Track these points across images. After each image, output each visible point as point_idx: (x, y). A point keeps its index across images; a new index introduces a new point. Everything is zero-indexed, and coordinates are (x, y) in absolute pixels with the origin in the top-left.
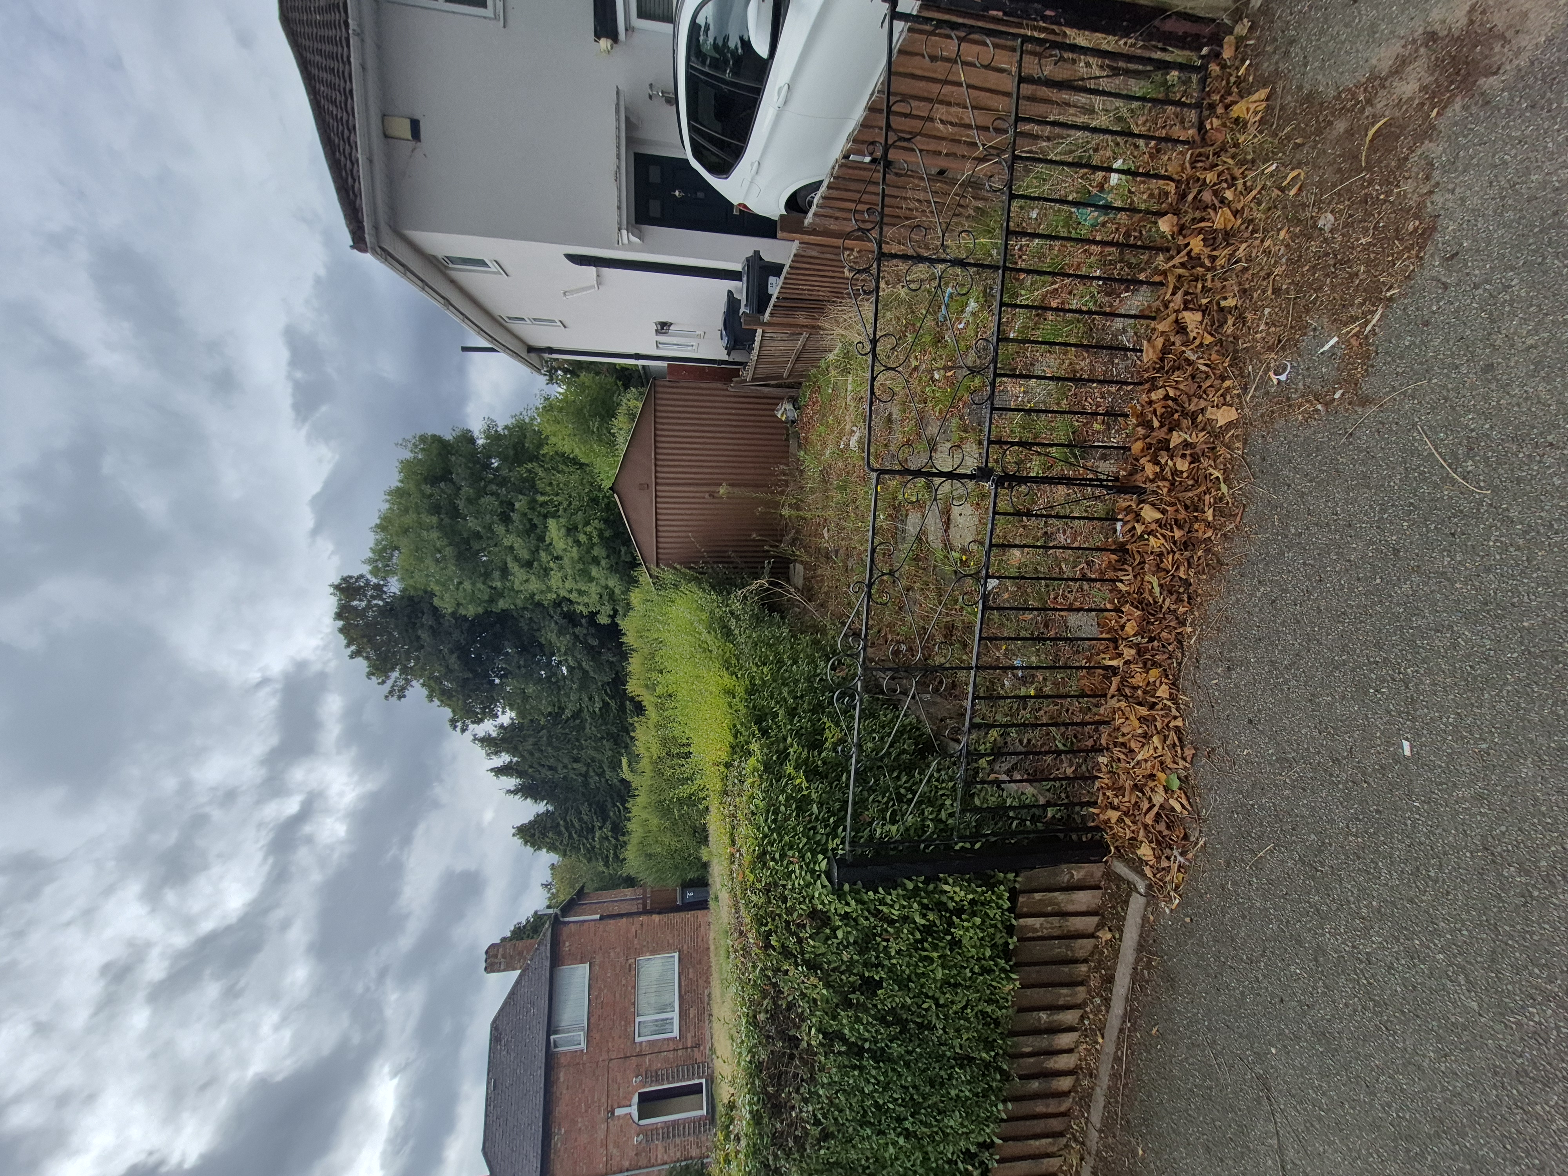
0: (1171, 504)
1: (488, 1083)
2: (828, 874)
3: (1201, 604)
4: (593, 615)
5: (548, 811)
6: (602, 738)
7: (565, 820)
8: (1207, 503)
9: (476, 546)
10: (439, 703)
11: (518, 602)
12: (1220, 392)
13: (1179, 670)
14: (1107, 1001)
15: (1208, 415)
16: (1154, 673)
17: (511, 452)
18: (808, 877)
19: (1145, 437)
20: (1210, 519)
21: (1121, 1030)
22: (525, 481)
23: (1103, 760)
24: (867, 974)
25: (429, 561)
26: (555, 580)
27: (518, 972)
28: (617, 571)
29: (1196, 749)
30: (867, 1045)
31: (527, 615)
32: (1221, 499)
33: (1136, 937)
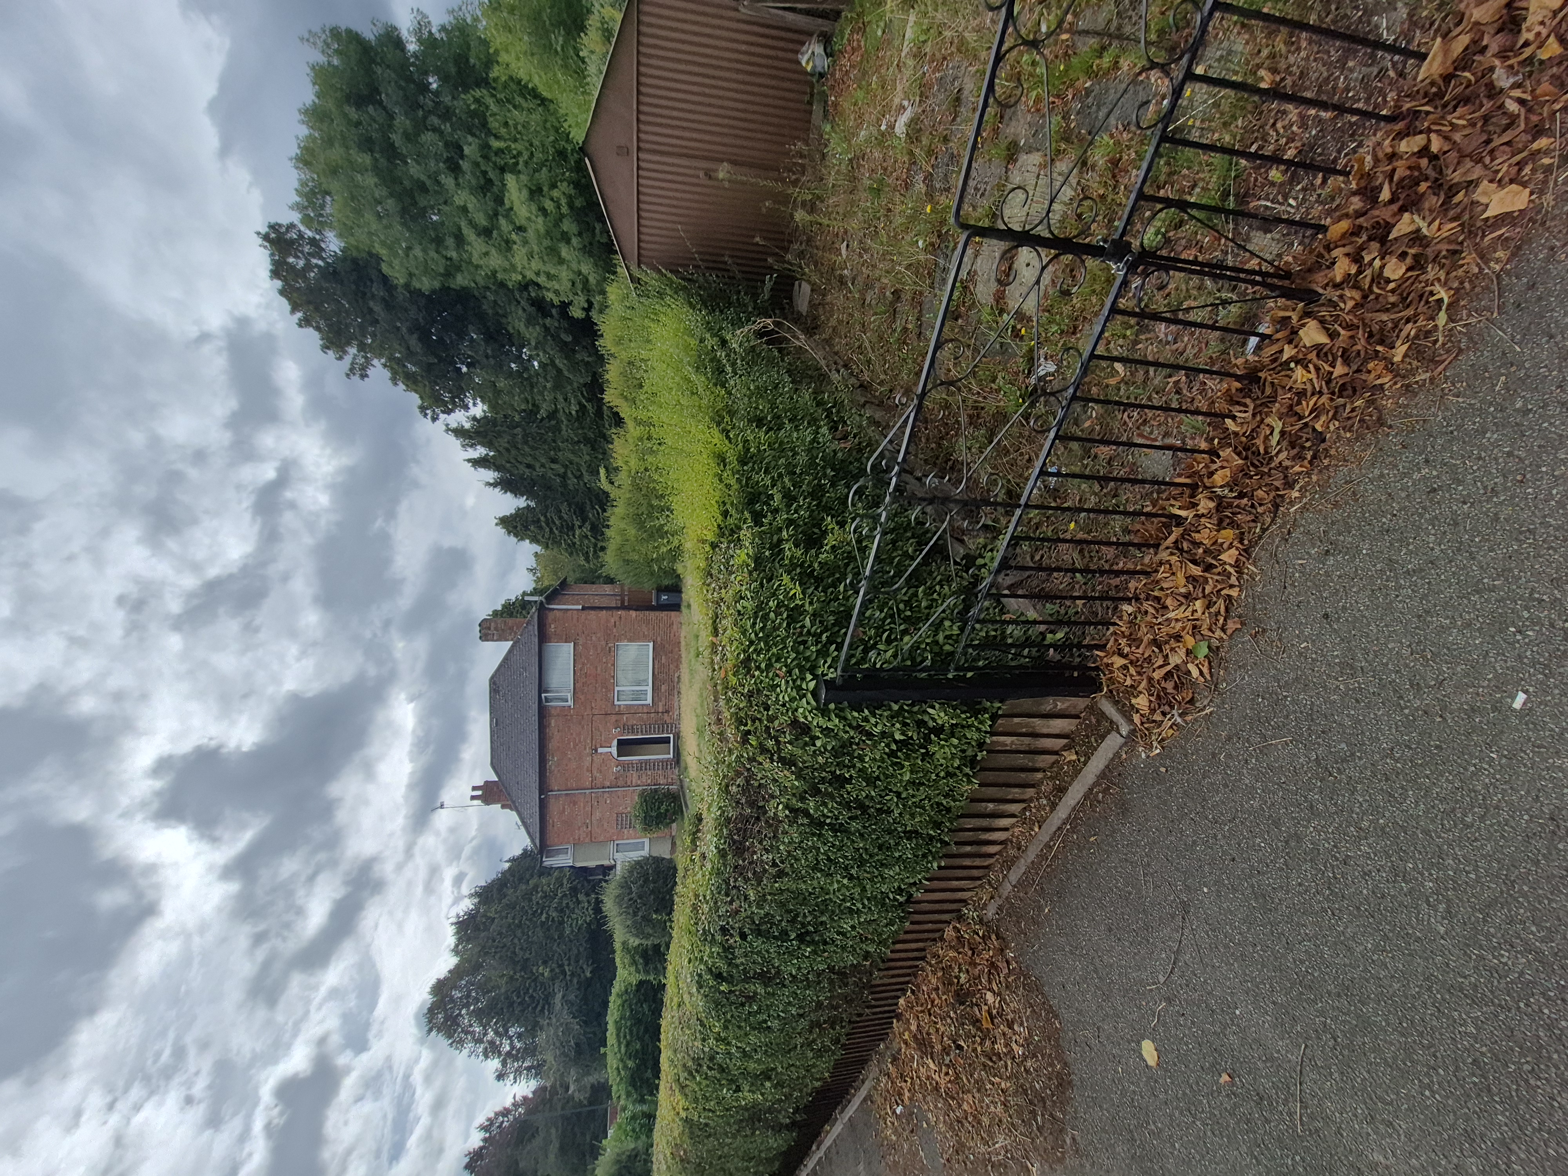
0: (1348, 327)
1: (491, 721)
2: (815, 694)
3: (1327, 468)
4: (564, 306)
5: (528, 506)
6: (579, 442)
7: (546, 517)
8: (1403, 334)
9: (422, 202)
10: (404, 387)
11: (479, 279)
12: (1518, 158)
13: (1260, 537)
14: (1053, 806)
15: (1476, 197)
16: (1228, 535)
17: (453, 70)
18: (794, 694)
19: (1359, 214)
20: (1397, 359)
21: (1059, 828)
22: (473, 114)
23: (1128, 608)
24: (838, 772)
25: (369, 216)
26: (519, 255)
27: (510, 643)
28: (590, 254)
29: (1243, 624)
30: (828, 821)
31: (491, 297)
32: (1428, 334)
33: (1101, 766)
